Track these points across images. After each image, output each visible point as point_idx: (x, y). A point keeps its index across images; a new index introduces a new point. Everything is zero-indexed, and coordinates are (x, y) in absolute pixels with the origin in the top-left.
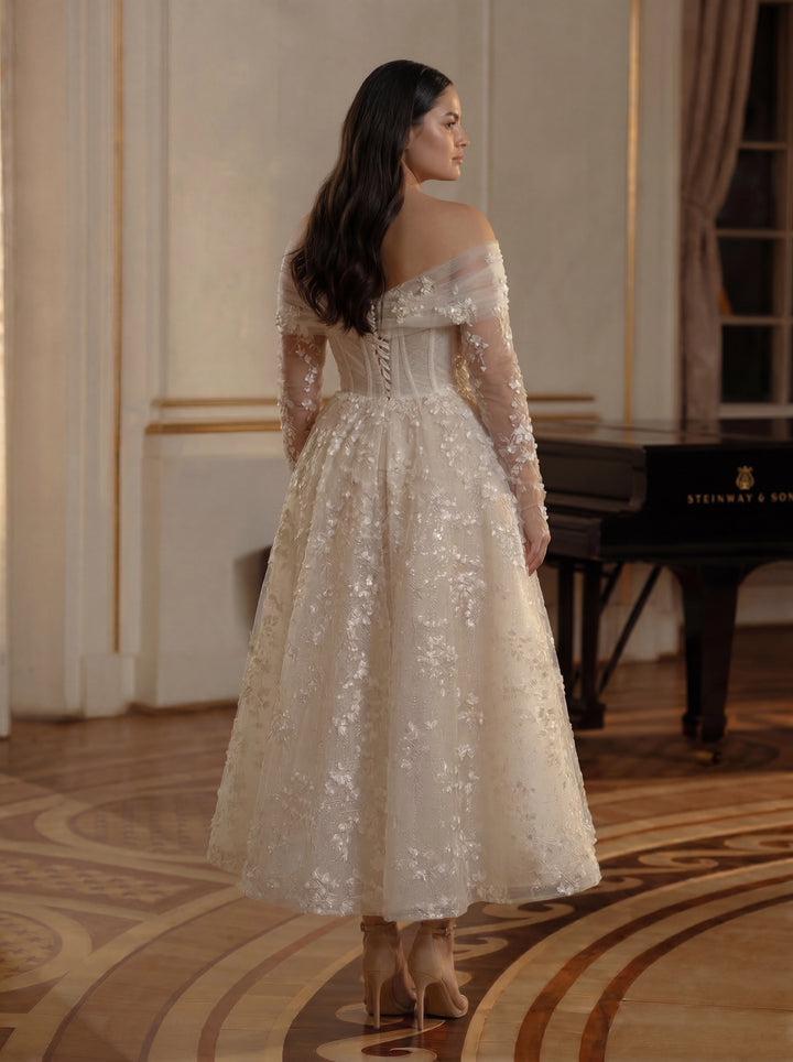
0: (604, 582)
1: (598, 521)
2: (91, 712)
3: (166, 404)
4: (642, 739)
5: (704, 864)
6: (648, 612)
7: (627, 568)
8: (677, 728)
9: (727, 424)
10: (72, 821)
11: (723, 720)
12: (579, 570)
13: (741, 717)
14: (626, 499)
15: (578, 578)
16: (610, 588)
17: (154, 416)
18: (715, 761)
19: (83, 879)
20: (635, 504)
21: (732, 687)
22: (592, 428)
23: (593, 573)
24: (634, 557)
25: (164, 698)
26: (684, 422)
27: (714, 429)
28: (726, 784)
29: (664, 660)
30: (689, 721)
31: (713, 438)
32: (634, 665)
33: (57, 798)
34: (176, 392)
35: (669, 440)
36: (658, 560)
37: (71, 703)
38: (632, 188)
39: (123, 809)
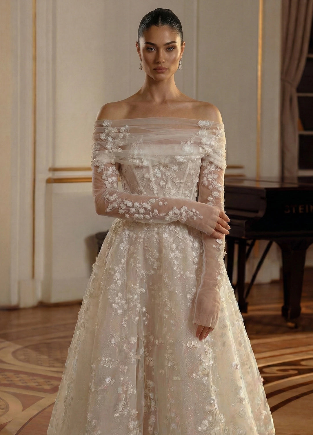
0: (247, 248)
1: (244, 222)
2: (22, 305)
3: (54, 170)
4: (264, 317)
5: (291, 372)
6: (266, 261)
7: (257, 242)
8: (280, 313)
9: (301, 179)
10: (14, 353)
11: (300, 309)
12: (237, 243)
13: (307, 307)
14: (257, 212)
15: (236, 247)
16: (250, 251)
17: (50, 175)
18: (296, 327)
19: (18, 379)
20: (261, 214)
21: (303, 294)
22: (242, 181)
23: (242, 244)
24: (261, 237)
25: (55, 299)
26: (283, 178)
27: (296, 181)
28: (301, 337)
29: (273, 282)
30: (284, 309)
31: (295, 184)
32: (260, 285)
33: (7, 343)
34: (59, 165)
35: (276, 186)
36: (271, 238)
37: (14, 302)
38: (259, 73)
39: (36, 348)
